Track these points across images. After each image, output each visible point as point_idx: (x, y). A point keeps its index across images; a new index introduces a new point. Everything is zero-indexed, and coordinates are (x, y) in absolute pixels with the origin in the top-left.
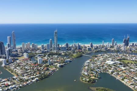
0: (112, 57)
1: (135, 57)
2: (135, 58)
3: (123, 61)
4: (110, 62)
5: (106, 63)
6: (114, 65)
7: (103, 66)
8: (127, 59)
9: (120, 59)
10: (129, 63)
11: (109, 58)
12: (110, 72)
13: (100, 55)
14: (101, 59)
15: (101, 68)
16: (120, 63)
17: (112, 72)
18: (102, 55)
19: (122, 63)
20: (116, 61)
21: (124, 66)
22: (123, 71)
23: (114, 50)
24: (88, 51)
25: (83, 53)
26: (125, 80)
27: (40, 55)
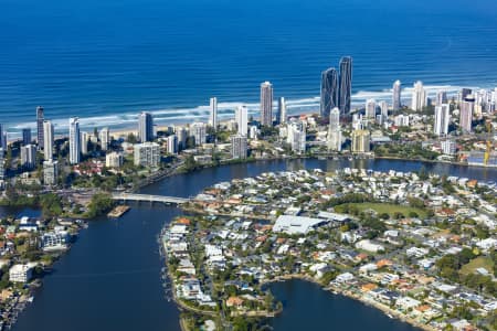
0: (290, 193)
1: (403, 185)
2: (406, 189)
3: (359, 206)
4: (293, 222)
5: (276, 228)
6: (323, 237)
7: (269, 248)
8: (371, 200)
9: (340, 202)
10: (386, 217)
11: (276, 197)
12: (320, 274)
13: (223, 186)
14: (241, 209)
15: (265, 258)
16: (343, 223)
18: (234, 189)
19: (355, 219)
20: (322, 214)
21: (373, 237)
22: (373, 259)
23: (287, 148)
24: (142, 167)
25: (120, 180)
26: (400, 301)
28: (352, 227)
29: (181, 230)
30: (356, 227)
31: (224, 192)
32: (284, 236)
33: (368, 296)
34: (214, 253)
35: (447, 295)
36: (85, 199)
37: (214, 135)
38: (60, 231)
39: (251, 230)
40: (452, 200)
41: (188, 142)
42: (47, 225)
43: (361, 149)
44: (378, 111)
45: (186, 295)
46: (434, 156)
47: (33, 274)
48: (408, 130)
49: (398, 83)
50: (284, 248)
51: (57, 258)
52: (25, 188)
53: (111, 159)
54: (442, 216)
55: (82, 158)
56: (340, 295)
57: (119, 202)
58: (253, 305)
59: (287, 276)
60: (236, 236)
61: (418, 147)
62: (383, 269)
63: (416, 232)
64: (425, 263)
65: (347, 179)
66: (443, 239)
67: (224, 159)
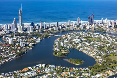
0: (78, 36)
1: (98, 35)
2: (98, 36)
3: (89, 38)
4: (76, 40)
5: (73, 41)
6: (81, 42)
7: (71, 43)
8: (92, 37)
9: (86, 37)
10: (93, 40)
11: (75, 36)
12: (78, 48)
13: (67, 34)
14: (69, 38)
15: (70, 45)
16: (85, 40)
17: (79, 48)
18: (69, 34)
20: (82, 39)
21: (89, 43)
22: (88, 46)
23: (80, 29)
24: (55, 31)
25: (51, 32)
26: (89, 52)
27: (7, 35)
28: (86, 41)
29: (58, 40)
30: (87, 41)
31: (67, 35)
32: (74, 42)
33: (85, 51)
34: (62, 44)
35: (98, 52)
36: (44, 35)
37: (68, 26)
38: (39, 39)
39: (69, 41)
40: (105, 38)
41: (64, 27)
43: (93, 29)
44: (98, 23)
45: (55, 49)
46: (106, 31)
47: (33, 45)
48: (102, 27)
49: (102, 19)
50: (74, 44)
51: (37, 43)
52: (36, 33)
53: (50, 29)
54: (102, 40)
55: (46, 29)
56: (80, 51)
57: (50, 36)
58: (65, 51)
59: (73, 48)
60: (67, 41)
61: (103, 30)
62: (89, 48)
63: (97, 43)
64: (96, 47)
65: (88, 34)
66: (101, 44)
67: (69, 30)
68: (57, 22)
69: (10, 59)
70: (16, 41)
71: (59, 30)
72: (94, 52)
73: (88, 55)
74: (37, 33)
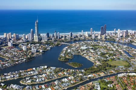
0: (87, 44)
2: (106, 44)
4: (84, 48)
5: (81, 48)
6: (87, 50)
7: (78, 50)
8: (99, 46)
9: (93, 45)
10: (99, 48)
11: (84, 44)
13: (77, 43)
14: (78, 45)
15: (76, 52)
17: (83, 54)
20: (89, 47)
21: (94, 50)
22: (92, 53)
23: (91, 38)
24: (67, 40)
25: (63, 41)
26: (90, 58)
27: (24, 43)
28: (92, 49)
29: (67, 47)
33: (87, 57)
34: (69, 51)
35: (98, 58)
36: (56, 43)
37: (81, 36)
38: (50, 47)
39: (77, 48)
40: (112, 46)
41: (77, 37)
42: (49, 46)
43: (103, 39)
44: (111, 34)
45: (61, 55)
46: (115, 40)
47: (43, 51)
48: (114, 36)
50: (80, 51)
51: (48, 50)
52: (49, 41)
53: (63, 38)
54: (108, 48)
55: (60, 38)
56: (83, 57)
57: (61, 44)
58: (69, 57)
59: (78, 54)
60: (74, 49)
61: (113, 39)
62: (92, 54)
63: (102, 50)
64: (99, 54)
65: (97, 43)
66: (105, 51)
67: (81, 39)
68: (70, 33)
69: (20, 62)
70: (29, 48)
71: (71, 39)
72: (95, 57)
73: (89, 60)
74: (51, 42)
